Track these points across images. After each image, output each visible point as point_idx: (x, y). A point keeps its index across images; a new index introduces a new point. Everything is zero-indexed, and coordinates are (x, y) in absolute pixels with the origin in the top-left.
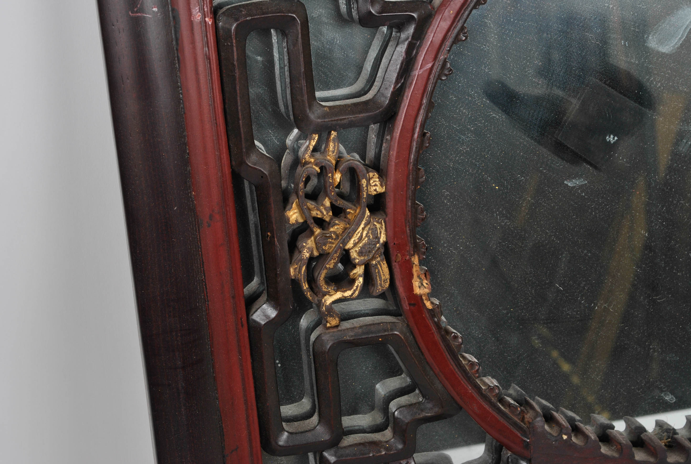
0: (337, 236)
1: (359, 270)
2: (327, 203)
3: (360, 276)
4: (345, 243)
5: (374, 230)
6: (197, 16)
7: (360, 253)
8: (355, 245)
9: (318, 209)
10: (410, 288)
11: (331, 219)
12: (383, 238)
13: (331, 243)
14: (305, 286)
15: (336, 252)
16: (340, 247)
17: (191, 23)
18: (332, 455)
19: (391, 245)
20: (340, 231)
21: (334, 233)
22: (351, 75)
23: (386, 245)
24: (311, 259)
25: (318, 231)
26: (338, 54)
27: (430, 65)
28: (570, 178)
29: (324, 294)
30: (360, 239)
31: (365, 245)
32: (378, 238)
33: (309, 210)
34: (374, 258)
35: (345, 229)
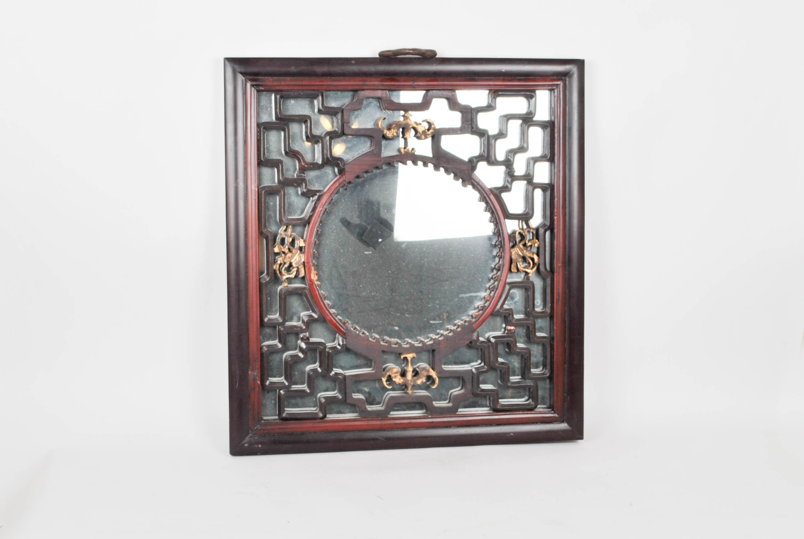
0: (289, 258)
1: (295, 269)
2: (287, 247)
3: (295, 271)
4: (291, 260)
5: (300, 257)
6: (253, 188)
7: (296, 264)
8: (294, 261)
9: (284, 249)
10: (310, 277)
11: (288, 252)
12: (303, 260)
13: (287, 259)
14: (278, 272)
15: (288, 262)
16: (289, 261)
17: (251, 189)
18: (282, 327)
19: (305, 262)
20: (290, 256)
21: (288, 256)
22: (299, 212)
23: (304, 262)
24: (280, 264)
25: (283, 255)
26: (295, 204)
27: (321, 209)
28: (366, 251)
29: (284, 275)
30: (296, 259)
31: (297, 261)
32: (301, 260)
33: (281, 249)
34: (300, 266)
35: (292, 256)
